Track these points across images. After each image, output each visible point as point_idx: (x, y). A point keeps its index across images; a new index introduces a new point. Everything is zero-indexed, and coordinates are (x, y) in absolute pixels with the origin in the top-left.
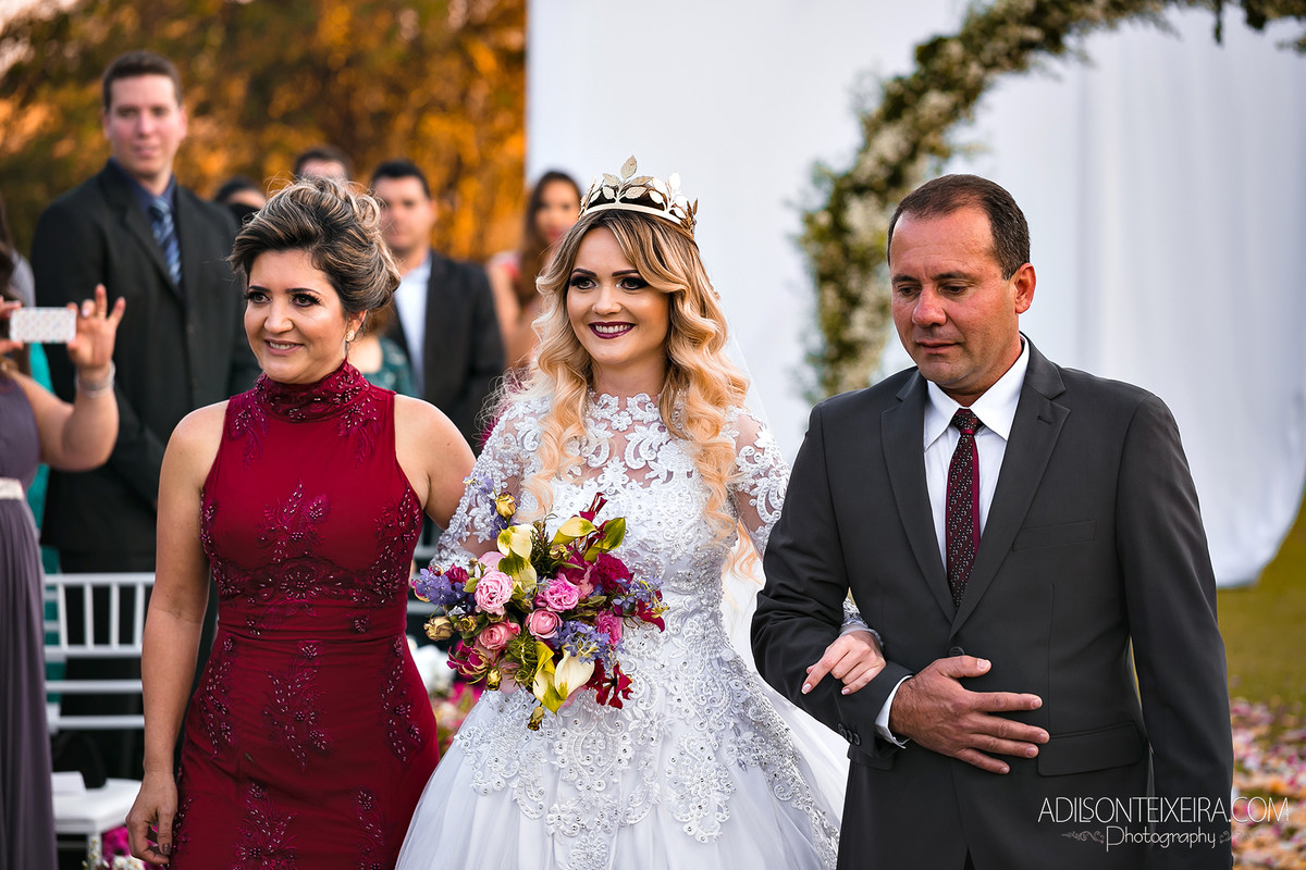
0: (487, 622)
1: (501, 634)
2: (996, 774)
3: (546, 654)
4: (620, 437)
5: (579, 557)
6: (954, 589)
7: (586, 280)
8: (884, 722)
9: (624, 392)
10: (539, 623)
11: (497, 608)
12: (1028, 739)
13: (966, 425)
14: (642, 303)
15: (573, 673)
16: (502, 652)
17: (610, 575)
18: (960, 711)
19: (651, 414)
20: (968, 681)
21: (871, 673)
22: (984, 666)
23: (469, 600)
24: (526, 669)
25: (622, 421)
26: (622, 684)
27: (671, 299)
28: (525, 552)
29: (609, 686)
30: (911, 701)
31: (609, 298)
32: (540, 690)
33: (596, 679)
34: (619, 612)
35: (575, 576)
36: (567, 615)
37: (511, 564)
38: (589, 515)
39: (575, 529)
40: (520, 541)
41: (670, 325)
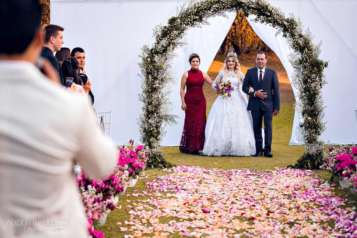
0: (220, 90)
1: (221, 91)
2: (263, 99)
3: (224, 93)
4: (232, 74)
5: (227, 85)
6: (260, 85)
7: (229, 61)
8: (254, 95)
9: (231, 70)
10: (224, 90)
11: (221, 89)
12: (266, 96)
13: (261, 71)
14: (234, 63)
15: (227, 94)
16: (221, 92)
17: (230, 87)
18: (261, 94)
19: (234, 72)
20: (261, 92)
21: (253, 91)
22: (263, 90)
23: (219, 88)
24: (223, 94)
25: (231, 73)
26: (230, 95)
27: (236, 63)
28: (223, 85)
29: (229, 95)
30: (257, 93)
31: (231, 63)
32: (224, 96)
33: (228, 95)
34: (230, 89)
35: (227, 87)
36: (226, 90)
37: (222, 86)
38: (228, 82)
39: (227, 83)
40: (223, 84)
41: (236, 65)
